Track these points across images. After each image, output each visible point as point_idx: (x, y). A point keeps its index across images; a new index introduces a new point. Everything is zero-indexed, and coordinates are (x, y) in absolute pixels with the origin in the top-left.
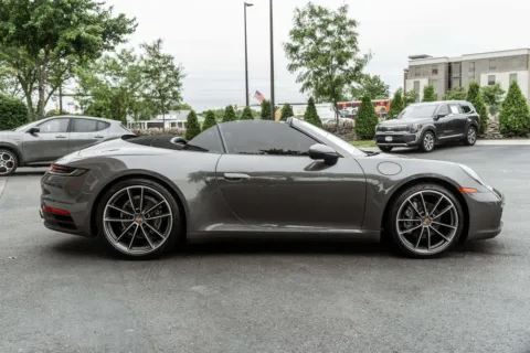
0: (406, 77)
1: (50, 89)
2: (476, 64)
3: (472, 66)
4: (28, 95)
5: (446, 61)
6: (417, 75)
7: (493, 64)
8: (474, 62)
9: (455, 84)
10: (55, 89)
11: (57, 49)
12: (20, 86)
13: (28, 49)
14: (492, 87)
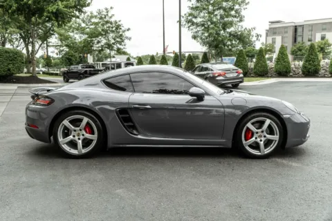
0: (267, 35)
1: (40, 43)
2: (313, 27)
3: (310, 28)
4: (27, 46)
5: (293, 24)
6: (275, 33)
7: (324, 27)
8: (312, 25)
9: (299, 39)
10: (43, 43)
11: (44, 18)
12: (22, 40)
13: (25, 17)
14: (323, 42)
